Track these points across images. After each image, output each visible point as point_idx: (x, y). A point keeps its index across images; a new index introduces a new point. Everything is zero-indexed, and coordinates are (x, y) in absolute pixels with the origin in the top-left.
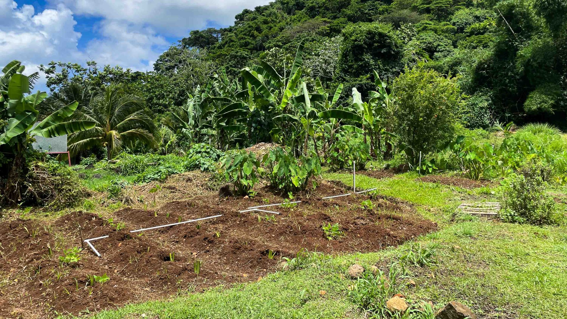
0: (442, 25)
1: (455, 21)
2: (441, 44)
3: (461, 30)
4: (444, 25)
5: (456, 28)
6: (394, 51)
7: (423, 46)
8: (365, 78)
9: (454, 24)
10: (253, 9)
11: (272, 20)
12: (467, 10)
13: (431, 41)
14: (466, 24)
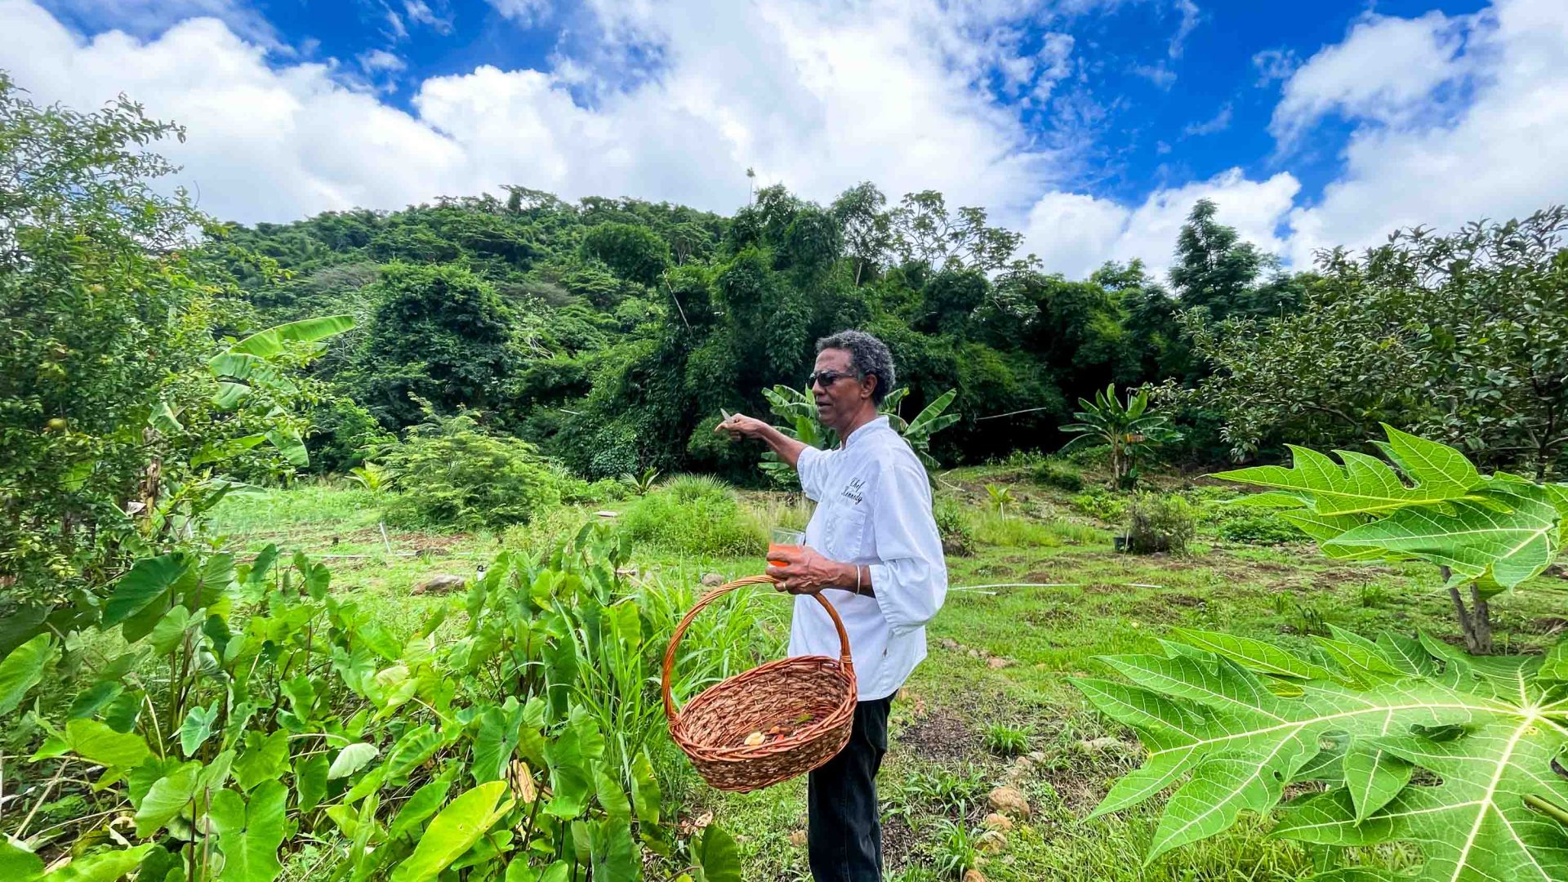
0: (601, 318)
1: (621, 314)
2: (590, 338)
3: (627, 329)
4: (604, 318)
5: (620, 324)
6: (484, 322)
7: (561, 336)
8: (417, 367)
9: (619, 318)
10: (253, 227)
11: (291, 252)
12: (638, 302)
13: (575, 330)
14: (636, 321)
